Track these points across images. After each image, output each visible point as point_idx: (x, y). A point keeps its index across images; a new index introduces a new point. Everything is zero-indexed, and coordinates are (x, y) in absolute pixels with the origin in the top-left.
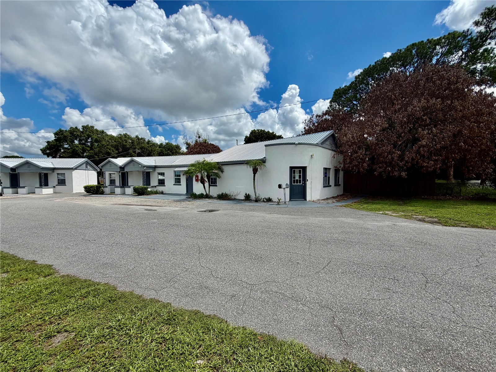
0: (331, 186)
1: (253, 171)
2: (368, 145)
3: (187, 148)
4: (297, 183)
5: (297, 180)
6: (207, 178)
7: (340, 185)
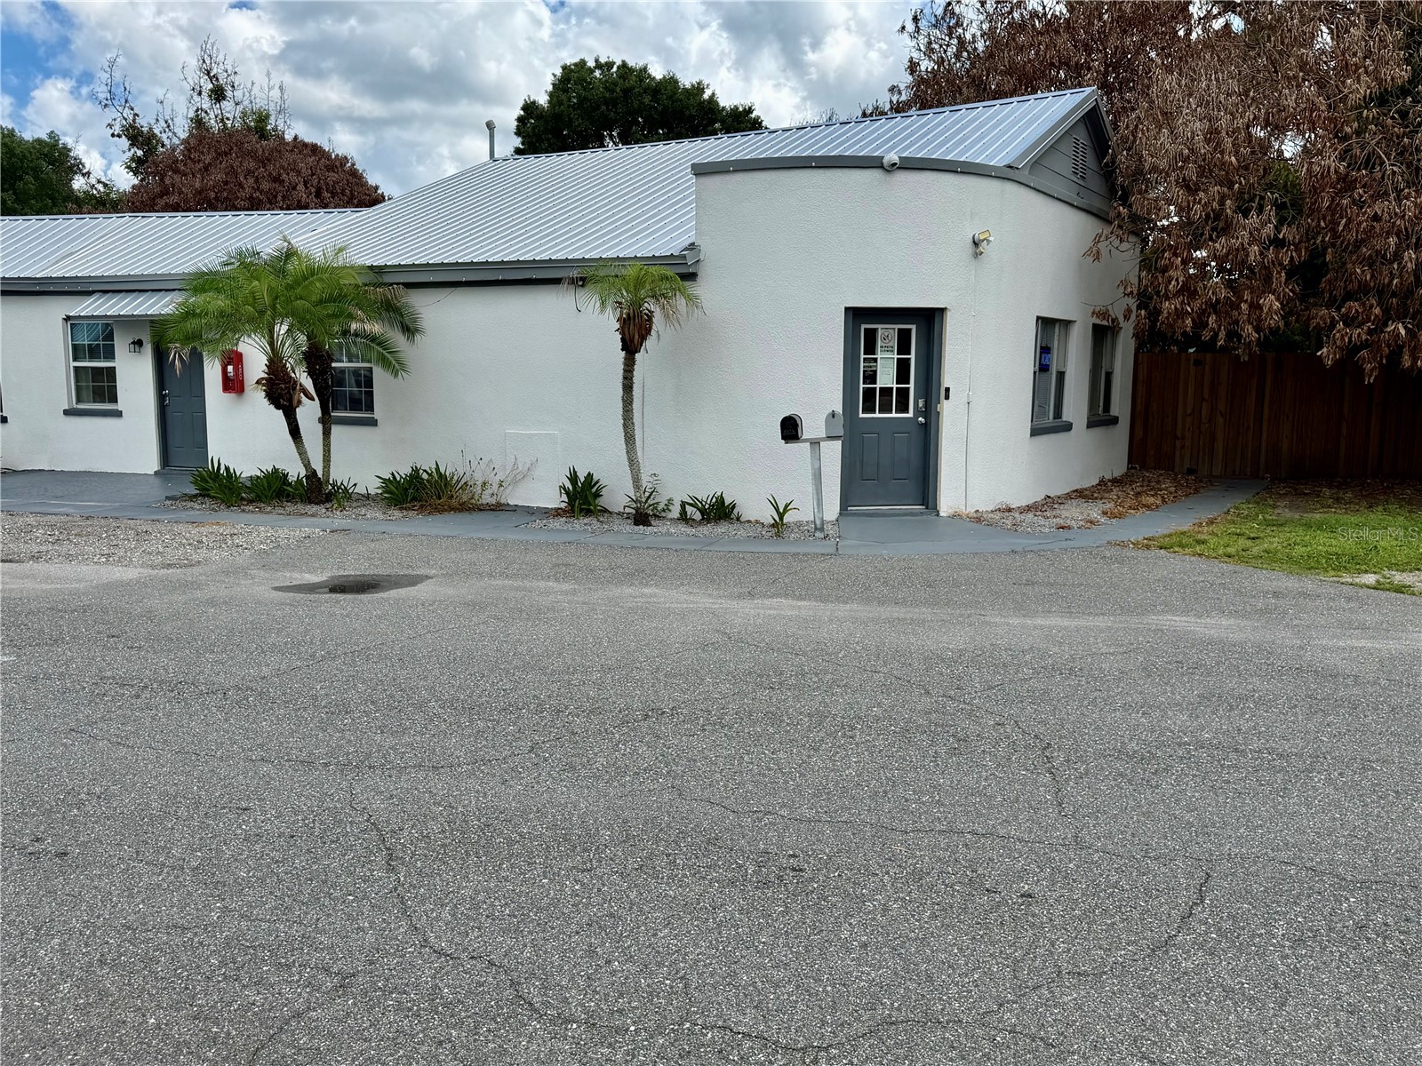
0: (1068, 427)
1: (622, 330)
2: (1290, 188)
3: (137, 166)
4: (886, 408)
5: (886, 392)
6: (311, 373)
7: (1114, 421)
